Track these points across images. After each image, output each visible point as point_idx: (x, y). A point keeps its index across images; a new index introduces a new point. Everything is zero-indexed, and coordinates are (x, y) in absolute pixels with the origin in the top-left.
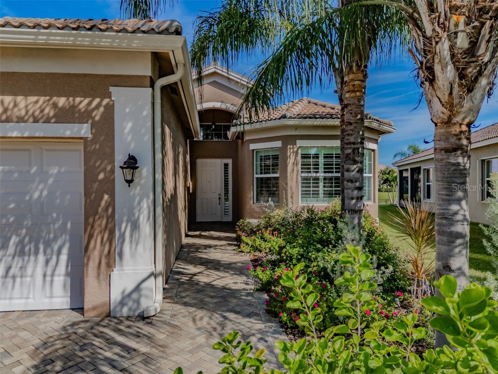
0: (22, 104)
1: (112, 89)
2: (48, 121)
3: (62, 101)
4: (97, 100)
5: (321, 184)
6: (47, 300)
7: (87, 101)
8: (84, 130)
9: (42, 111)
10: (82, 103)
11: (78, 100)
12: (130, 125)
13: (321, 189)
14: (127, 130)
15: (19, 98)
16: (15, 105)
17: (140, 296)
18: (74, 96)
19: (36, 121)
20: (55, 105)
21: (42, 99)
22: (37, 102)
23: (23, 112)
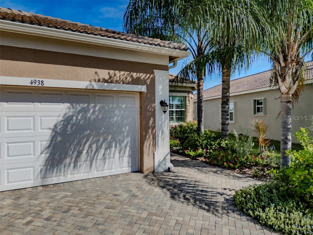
0: (118, 75)
1: (155, 70)
2: (128, 83)
3: (135, 75)
4: (148, 75)
5: (174, 114)
6: (120, 169)
7: (144, 75)
8: (143, 89)
9: (126, 79)
10: (142, 76)
11: (141, 74)
12: (161, 87)
13: (174, 117)
14: (160, 89)
15: (117, 72)
16: (115, 75)
17: (166, 162)
18: (140, 73)
19: (123, 83)
20: (132, 76)
21: (127, 73)
22: (124, 74)
23: (118, 79)
